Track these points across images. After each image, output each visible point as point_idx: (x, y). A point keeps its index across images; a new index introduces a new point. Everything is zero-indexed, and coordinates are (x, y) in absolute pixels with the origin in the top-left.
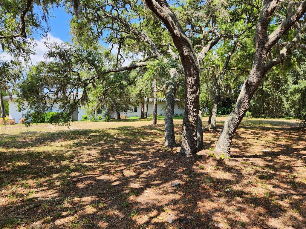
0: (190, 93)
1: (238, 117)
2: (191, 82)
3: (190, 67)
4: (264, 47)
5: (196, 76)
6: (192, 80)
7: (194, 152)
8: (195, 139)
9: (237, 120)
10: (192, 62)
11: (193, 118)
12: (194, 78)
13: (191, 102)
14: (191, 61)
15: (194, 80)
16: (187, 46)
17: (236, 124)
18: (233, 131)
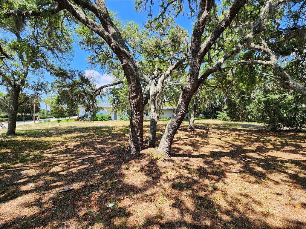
0: (132, 98)
1: (176, 121)
2: (132, 89)
3: (129, 76)
4: (197, 55)
5: (135, 84)
6: (132, 87)
7: (138, 150)
8: (139, 138)
9: (175, 123)
10: (131, 71)
11: (136, 120)
12: (134, 85)
13: (133, 106)
14: (129, 70)
15: (133, 87)
16: (126, 57)
17: (174, 126)
18: (172, 133)
